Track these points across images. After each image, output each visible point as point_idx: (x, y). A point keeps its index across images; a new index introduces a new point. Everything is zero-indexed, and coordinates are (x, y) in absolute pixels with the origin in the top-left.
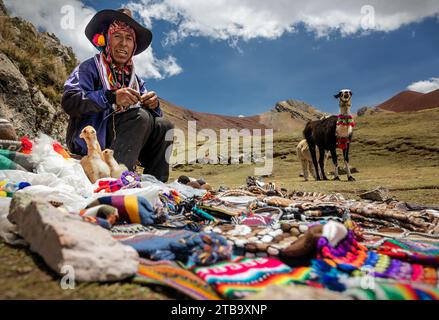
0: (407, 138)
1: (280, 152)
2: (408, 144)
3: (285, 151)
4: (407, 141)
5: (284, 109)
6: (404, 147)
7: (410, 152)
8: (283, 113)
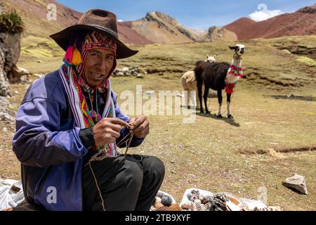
0: (255, 69)
1: (158, 69)
2: (256, 74)
3: (163, 68)
4: (255, 71)
5: (153, 20)
6: (253, 76)
7: (256, 80)
8: (152, 23)
